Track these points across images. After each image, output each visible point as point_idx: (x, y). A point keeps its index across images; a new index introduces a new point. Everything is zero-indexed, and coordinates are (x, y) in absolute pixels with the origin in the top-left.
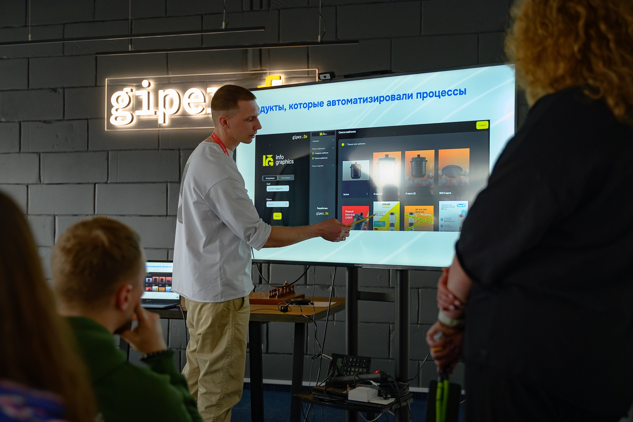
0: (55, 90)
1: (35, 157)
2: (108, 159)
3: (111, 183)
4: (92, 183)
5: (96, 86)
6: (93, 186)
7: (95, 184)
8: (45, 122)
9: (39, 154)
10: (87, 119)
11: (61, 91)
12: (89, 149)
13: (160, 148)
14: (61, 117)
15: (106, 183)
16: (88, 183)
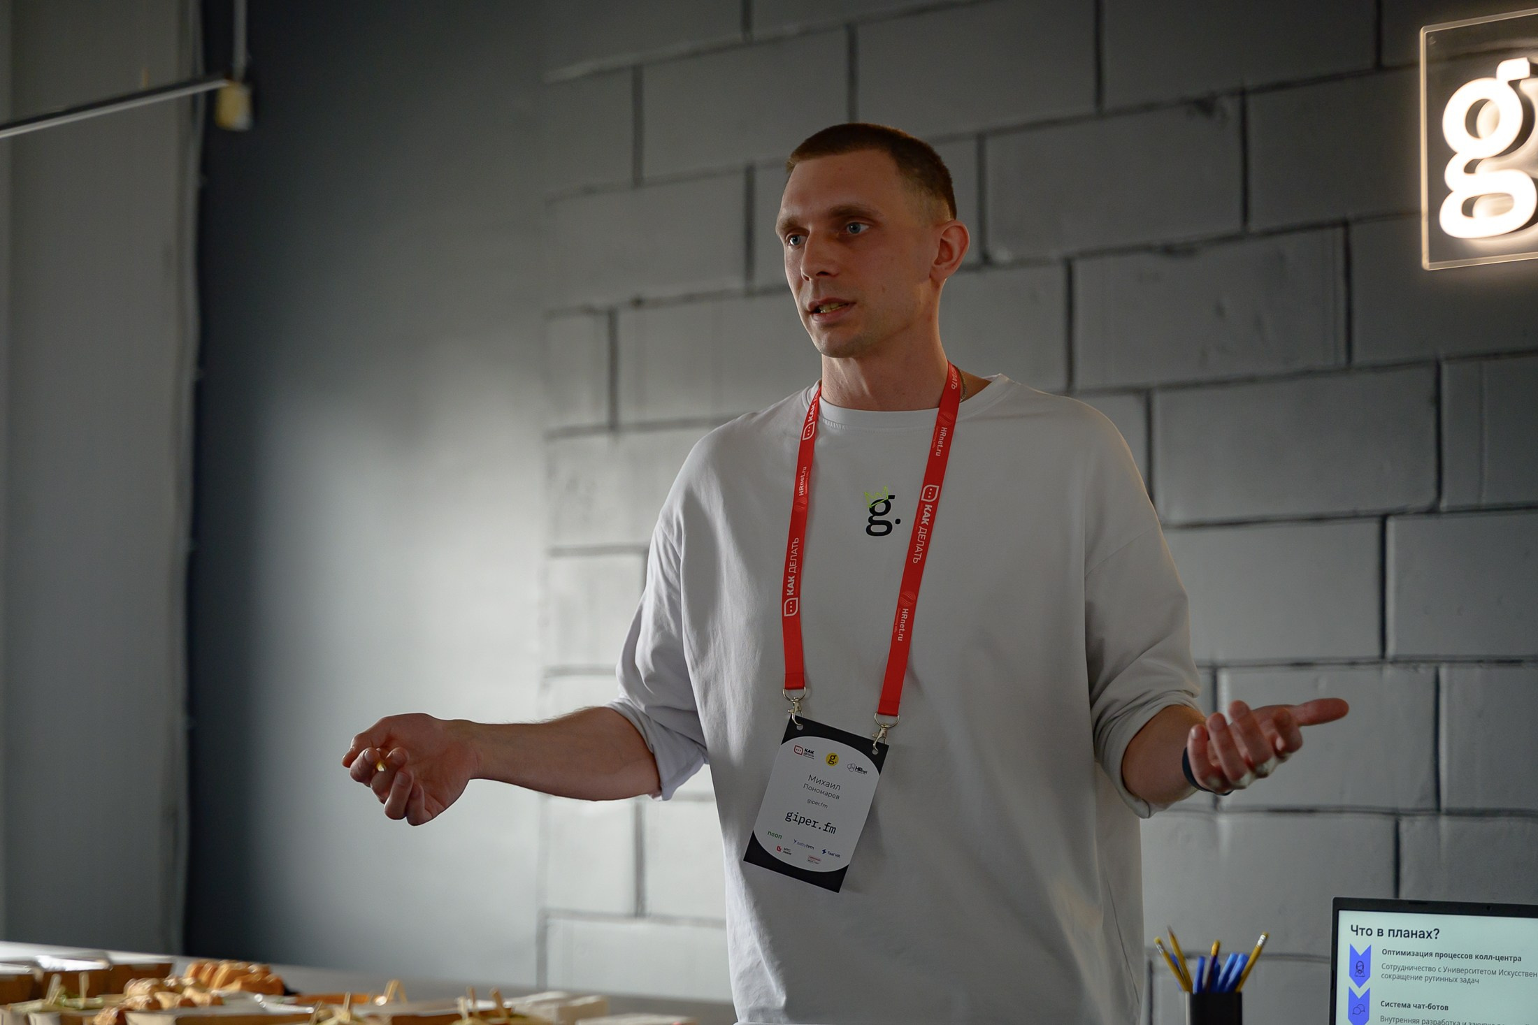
0: (1205, 106)
1: (1132, 410)
2: (1437, 400)
3: (1453, 511)
4: (1369, 516)
5: (1379, 67)
6: (1373, 527)
7: (1383, 519)
8: (1170, 250)
9: (1145, 395)
10: (1345, 224)
11: (1230, 106)
12: (1359, 357)
14: (1232, 225)
15: (1433, 511)
16: (1355, 516)
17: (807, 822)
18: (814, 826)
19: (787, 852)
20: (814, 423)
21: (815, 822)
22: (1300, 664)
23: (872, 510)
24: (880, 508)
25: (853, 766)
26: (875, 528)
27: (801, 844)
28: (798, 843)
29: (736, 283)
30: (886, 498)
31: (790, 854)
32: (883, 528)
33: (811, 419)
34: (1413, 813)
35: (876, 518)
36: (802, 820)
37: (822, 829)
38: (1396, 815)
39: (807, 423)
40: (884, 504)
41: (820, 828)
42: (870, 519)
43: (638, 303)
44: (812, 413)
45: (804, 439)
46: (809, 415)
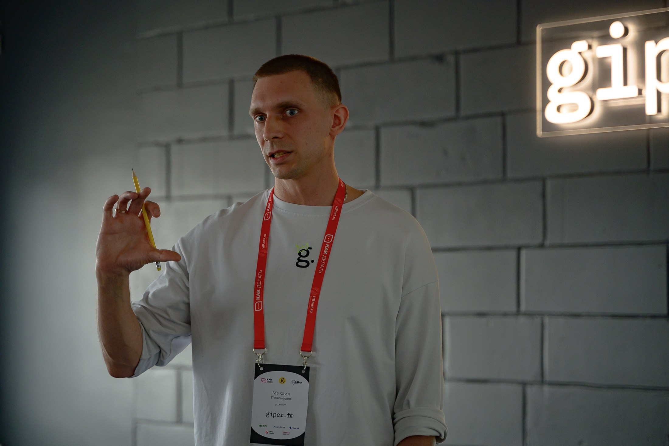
0: (440, 58)
1: (405, 196)
2: (544, 196)
3: (551, 246)
4: (512, 248)
5: (519, 43)
6: (515, 252)
7: (519, 249)
8: (423, 124)
9: (412, 190)
10: (503, 114)
11: (451, 59)
12: (507, 177)
13: (652, 167)
14: (451, 113)
15: (542, 246)
16: (506, 248)
17: (278, 415)
18: (282, 417)
19: (271, 433)
20: (270, 212)
21: (282, 414)
22: (481, 315)
23: (300, 254)
24: (304, 253)
25: (294, 381)
26: (300, 264)
27: (278, 427)
28: (276, 427)
29: (225, 133)
30: (307, 249)
31: (273, 433)
32: (305, 264)
33: (268, 210)
34: (532, 384)
35: (301, 258)
36: (275, 415)
37: (286, 417)
38: (524, 384)
39: (266, 212)
40: (306, 252)
41: (285, 417)
42: (298, 259)
43: (180, 141)
44: (269, 207)
45: (264, 220)
46: (267, 208)
